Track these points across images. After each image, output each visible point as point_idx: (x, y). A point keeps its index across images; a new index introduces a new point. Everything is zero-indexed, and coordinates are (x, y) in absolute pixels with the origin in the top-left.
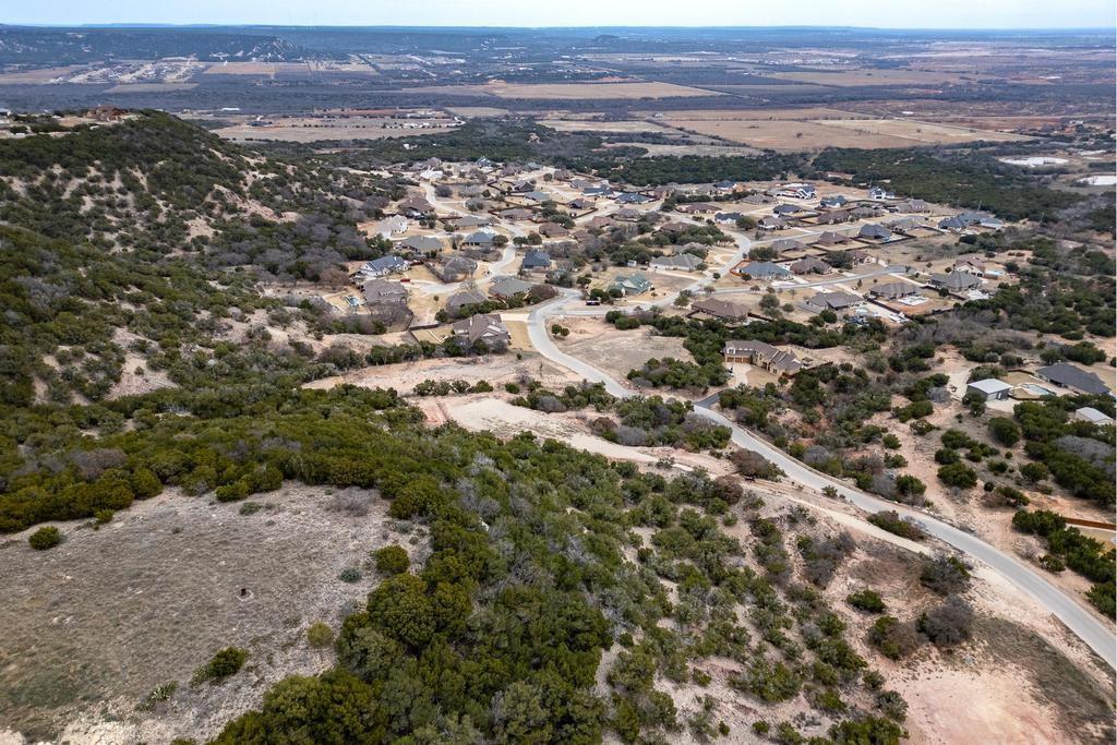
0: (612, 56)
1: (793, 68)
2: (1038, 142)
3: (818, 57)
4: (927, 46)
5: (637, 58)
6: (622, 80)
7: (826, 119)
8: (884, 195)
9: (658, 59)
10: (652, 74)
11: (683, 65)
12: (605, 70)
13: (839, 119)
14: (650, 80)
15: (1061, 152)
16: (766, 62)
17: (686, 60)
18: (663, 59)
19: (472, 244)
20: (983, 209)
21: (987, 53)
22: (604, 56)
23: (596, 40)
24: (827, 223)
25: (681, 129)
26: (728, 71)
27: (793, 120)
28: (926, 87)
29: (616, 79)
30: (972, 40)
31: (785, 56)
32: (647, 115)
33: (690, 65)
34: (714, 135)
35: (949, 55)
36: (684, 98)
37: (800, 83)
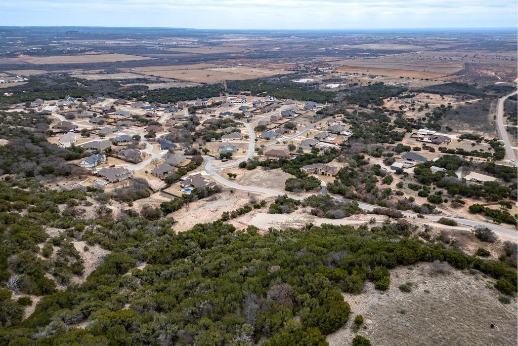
0: (80, 41)
1: (175, 46)
2: (298, 73)
3: (182, 41)
4: (222, 36)
5: (96, 42)
6: (96, 53)
7: (211, 68)
8: (272, 98)
9: (108, 42)
10: (112, 50)
11: (122, 45)
12: (83, 48)
13: (216, 68)
14: (111, 53)
15: (309, 76)
16: (161, 43)
17: (123, 43)
18: (110, 43)
19: (122, 142)
20: (310, 101)
21: (247, 39)
22: (76, 41)
23: (67, 33)
24: (265, 112)
25: (152, 76)
26: (148, 48)
27: (200, 69)
28: (237, 53)
29: (93, 53)
30: (236, 34)
31: (167, 41)
32: (127, 69)
33: (125, 45)
34: (172, 77)
35: (234, 40)
36: (137, 61)
37: (185, 53)
